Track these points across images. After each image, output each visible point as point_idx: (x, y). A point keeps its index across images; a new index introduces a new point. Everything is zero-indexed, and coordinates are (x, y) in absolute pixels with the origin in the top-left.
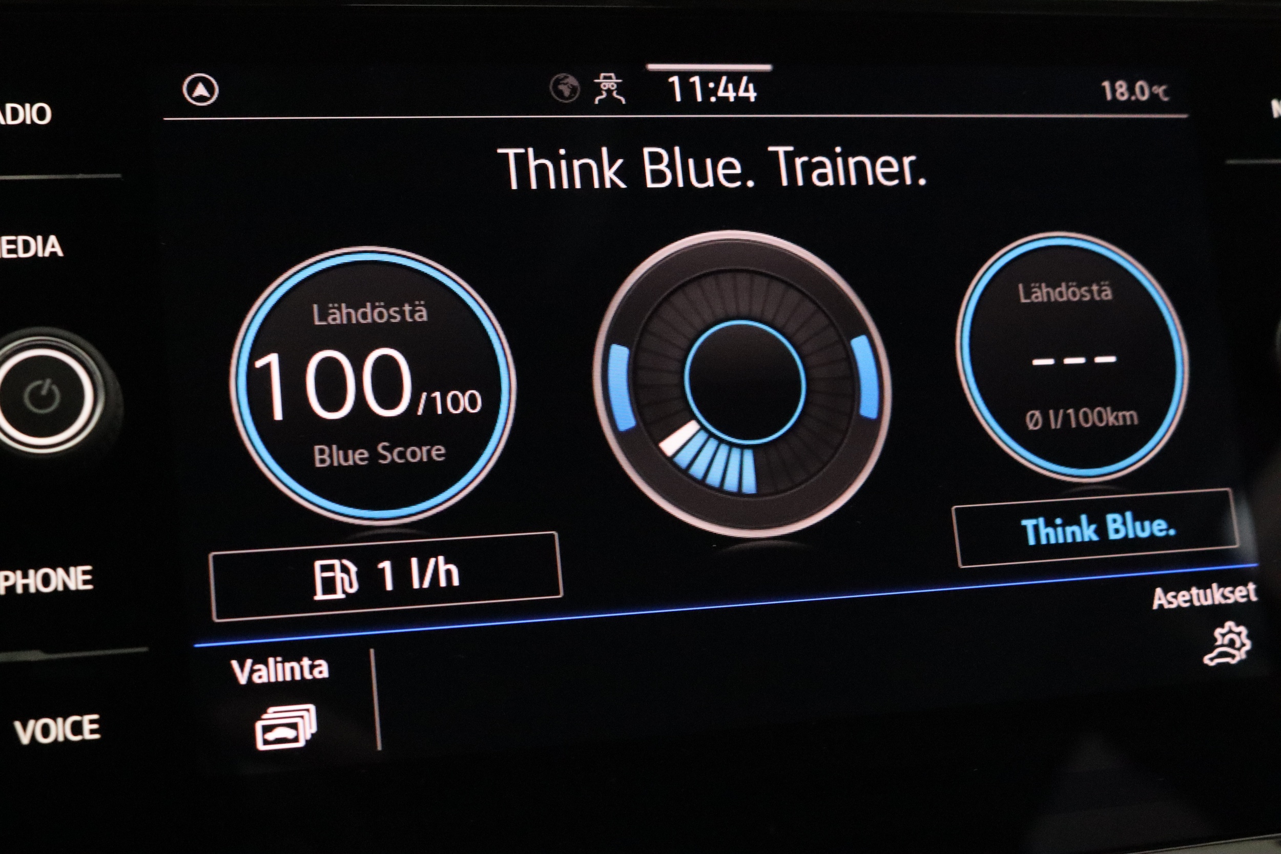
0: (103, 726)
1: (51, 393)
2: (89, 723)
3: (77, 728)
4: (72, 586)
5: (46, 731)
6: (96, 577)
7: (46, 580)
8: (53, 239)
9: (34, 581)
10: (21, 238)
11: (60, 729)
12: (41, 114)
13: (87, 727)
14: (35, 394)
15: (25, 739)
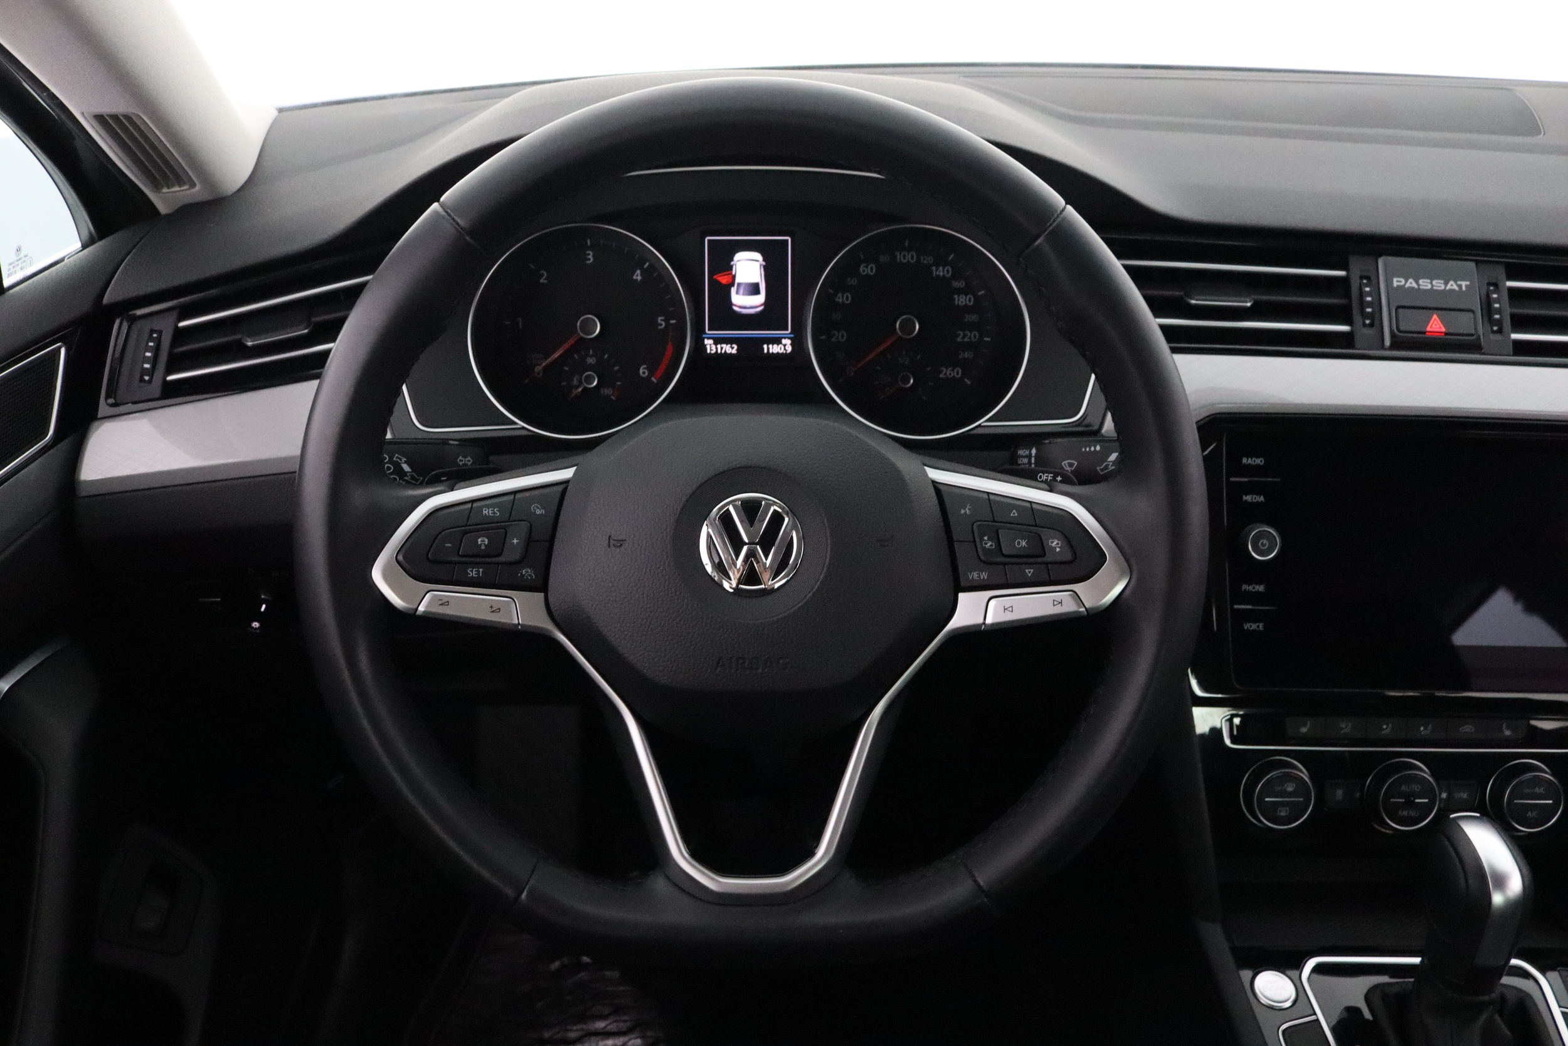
0: (1264, 627)
1: (1266, 544)
2: (1261, 625)
3: (1258, 626)
4: (1260, 590)
5: (1251, 626)
6: (1266, 587)
7: (1254, 588)
8: (1262, 497)
9: (1251, 588)
10: (1254, 496)
11: (1254, 626)
12: (1261, 461)
13: (1261, 627)
14: (1262, 543)
15: (1246, 628)
